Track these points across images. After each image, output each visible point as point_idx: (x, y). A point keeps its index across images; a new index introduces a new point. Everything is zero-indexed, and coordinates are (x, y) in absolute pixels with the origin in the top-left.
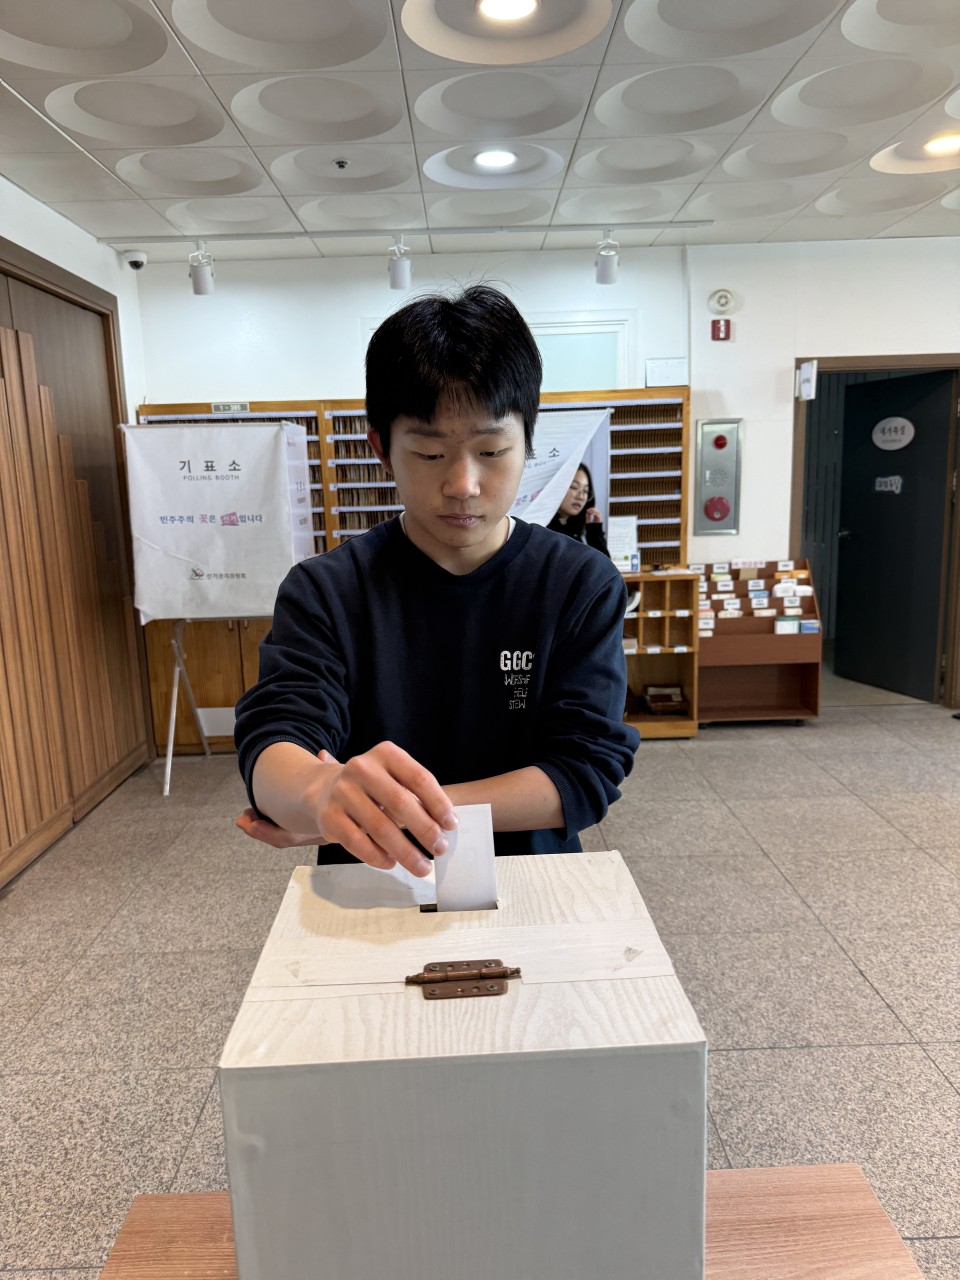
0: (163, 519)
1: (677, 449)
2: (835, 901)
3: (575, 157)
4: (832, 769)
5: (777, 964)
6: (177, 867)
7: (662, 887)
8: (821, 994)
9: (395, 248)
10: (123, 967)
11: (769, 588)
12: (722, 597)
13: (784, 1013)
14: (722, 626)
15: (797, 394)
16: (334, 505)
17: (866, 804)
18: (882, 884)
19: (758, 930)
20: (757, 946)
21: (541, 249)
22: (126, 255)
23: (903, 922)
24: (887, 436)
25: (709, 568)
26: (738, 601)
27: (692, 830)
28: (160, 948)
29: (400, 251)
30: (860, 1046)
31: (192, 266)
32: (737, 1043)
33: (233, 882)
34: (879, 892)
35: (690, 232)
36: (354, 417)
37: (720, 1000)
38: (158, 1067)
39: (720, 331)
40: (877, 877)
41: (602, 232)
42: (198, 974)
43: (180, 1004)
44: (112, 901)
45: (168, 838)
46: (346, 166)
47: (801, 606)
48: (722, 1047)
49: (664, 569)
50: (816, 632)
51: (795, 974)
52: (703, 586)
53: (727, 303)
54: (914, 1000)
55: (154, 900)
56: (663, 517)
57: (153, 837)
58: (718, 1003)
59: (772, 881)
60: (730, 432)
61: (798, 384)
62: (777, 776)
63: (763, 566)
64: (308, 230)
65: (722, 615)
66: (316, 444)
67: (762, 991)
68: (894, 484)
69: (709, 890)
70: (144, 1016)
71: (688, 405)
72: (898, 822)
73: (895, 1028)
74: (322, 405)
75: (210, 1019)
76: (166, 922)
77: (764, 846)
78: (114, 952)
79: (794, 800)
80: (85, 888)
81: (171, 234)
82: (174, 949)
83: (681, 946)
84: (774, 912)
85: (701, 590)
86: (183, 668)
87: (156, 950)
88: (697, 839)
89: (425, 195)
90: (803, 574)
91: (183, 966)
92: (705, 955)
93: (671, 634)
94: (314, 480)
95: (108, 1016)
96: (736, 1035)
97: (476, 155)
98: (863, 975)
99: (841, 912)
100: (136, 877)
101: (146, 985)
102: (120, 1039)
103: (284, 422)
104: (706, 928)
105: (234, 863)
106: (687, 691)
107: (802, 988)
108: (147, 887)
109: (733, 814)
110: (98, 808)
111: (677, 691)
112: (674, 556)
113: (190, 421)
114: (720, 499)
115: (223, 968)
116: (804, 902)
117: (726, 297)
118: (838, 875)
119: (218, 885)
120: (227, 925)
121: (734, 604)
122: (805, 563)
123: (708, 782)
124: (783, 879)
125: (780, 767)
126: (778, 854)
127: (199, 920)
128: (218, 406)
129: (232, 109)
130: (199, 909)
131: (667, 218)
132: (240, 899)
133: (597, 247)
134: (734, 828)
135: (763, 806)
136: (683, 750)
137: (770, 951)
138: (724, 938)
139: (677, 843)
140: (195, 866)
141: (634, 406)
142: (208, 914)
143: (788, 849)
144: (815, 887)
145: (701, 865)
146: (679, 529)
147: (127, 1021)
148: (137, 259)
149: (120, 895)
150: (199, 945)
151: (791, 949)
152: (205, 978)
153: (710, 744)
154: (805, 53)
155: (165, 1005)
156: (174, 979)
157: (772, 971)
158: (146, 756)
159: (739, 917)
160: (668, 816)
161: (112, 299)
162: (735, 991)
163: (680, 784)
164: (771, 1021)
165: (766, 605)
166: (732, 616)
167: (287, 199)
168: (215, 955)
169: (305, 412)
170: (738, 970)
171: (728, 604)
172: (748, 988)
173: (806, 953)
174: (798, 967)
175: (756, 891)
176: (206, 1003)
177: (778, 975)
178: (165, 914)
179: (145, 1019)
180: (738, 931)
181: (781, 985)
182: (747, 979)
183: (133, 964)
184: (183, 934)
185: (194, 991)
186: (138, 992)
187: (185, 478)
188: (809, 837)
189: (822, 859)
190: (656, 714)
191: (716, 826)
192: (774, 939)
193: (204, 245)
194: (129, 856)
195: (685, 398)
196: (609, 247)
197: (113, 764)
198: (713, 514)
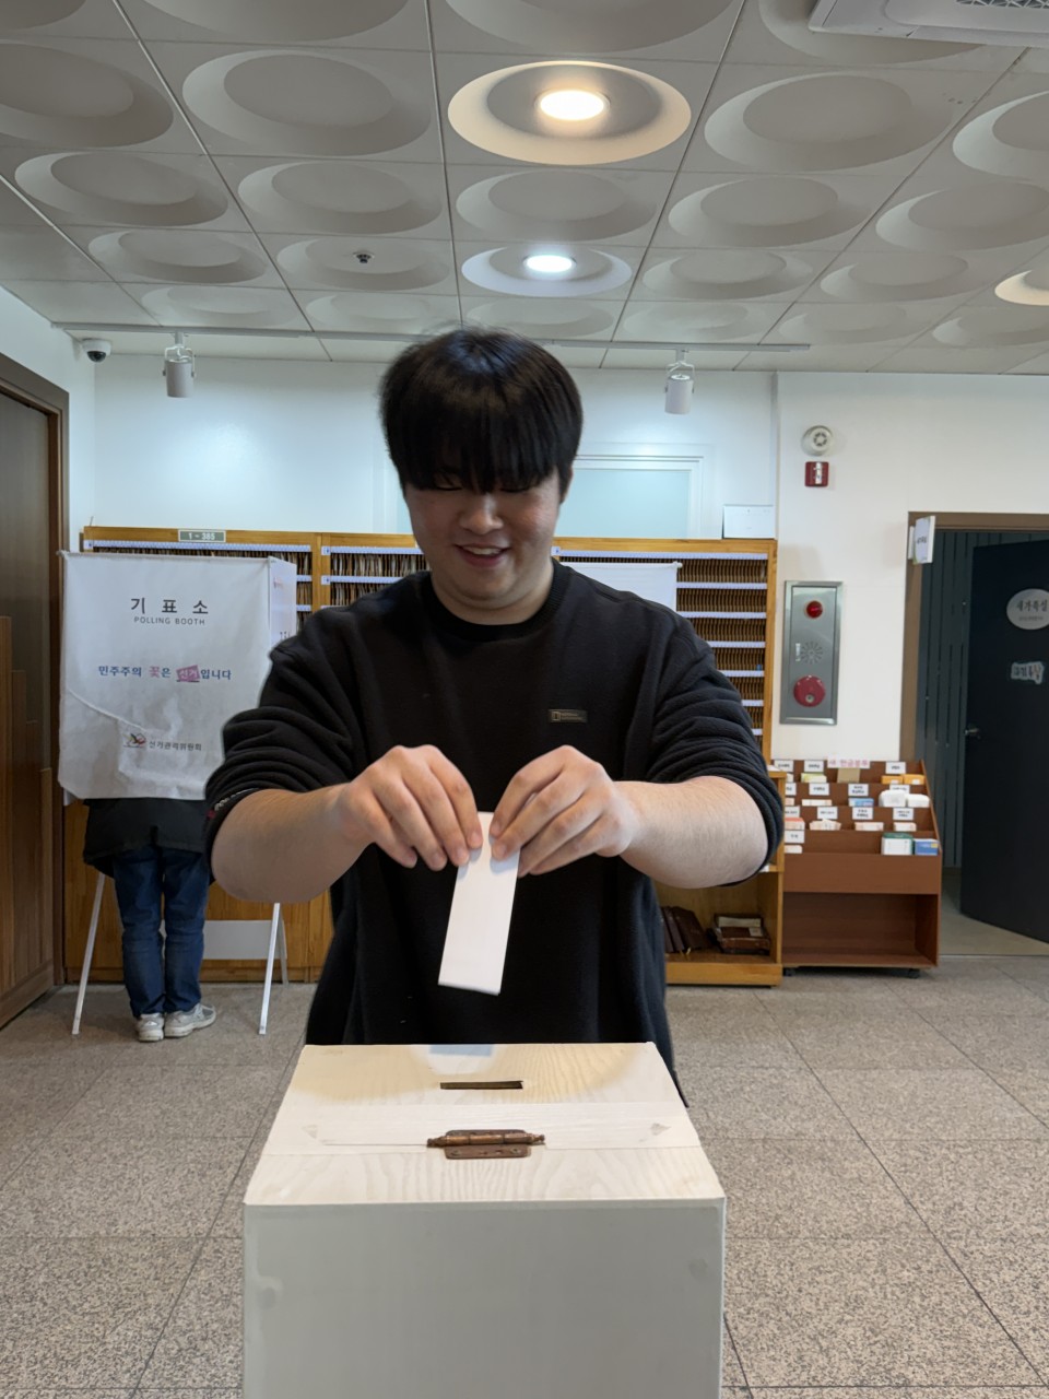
0: (102, 669)
1: (761, 615)
2: (949, 1203)
3: (643, 268)
4: (953, 1034)
5: (870, 1279)
6: (88, 1127)
8: (925, 1320)
10: (12, 1255)
11: (875, 795)
12: (814, 803)
13: (876, 1342)
14: (814, 840)
15: (910, 557)
17: (994, 1080)
18: (1009, 1183)
19: (847, 1236)
20: (845, 1256)
21: (600, 367)
22: (87, 343)
23: (1034, 1233)
24: (1025, 612)
25: (799, 766)
26: (835, 809)
27: (769, 1106)
28: (61, 1232)
30: (972, 1387)
31: (167, 362)
32: (814, 1378)
33: (161, 1150)
34: (1006, 1193)
35: (782, 358)
36: (358, 555)
37: (794, 1323)
38: (53, 1386)
39: (815, 476)
40: (1004, 1174)
41: (674, 352)
42: (112, 1267)
43: (86, 1306)
45: (76, 1089)
46: (369, 261)
47: (914, 821)
48: (795, 1383)
50: (934, 854)
51: (893, 1293)
52: (790, 788)
53: (825, 442)
54: (1043, 1332)
55: (55, 1170)
57: (57, 1088)
58: (792, 1327)
59: (870, 1173)
60: (825, 597)
61: (912, 544)
62: (882, 1041)
63: (867, 767)
64: (315, 328)
65: (814, 826)
66: (309, 584)
67: (849, 1314)
68: (1033, 672)
69: (788, 1183)
70: (37, 1319)
71: (775, 562)
72: (1034, 1105)
73: (1017, 1366)
74: (319, 538)
75: (124, 1326)
76: (70, 1198)
77: (859, 1130)
79: (902, 1071)
81: (145, 323)
82: (81, 1234)
84: (869, 1215)
85: (788, 793)
87: (56, 1234)
88: (775, 1118)
89: (462, 299)
90: (918, 780)
91: (92, 1256)
92: (778, 1266)
96: (813, 1368)
97: (526, 258)
98: (981, 1298)
99: (955, 1217)
100: (32, 1139)
101: (41, 1280)
103: (271, 558)
104: (781, 1232)
105: (164, 1126)
106: (768, 923)
107: (901, 1311)
108: (48, 1153)
109: (824, 1088)
111: (756, 922)
113: (148, 551)
114: (814, 679)
115: (145, 1260)
116: (908, 1202)
117: (824, 435)
118: (955, 1169)
119: (141, 1153)
120: (152, 1206)
121: (830, 813)
122: (920, 765)
123: (792, 1044)
124: (884, 1173)
125: (887, 1030)
126: (878, 1140)
127: (114, 1197)
128: (188, 533)
129: (239, 192)
130: (115, 1183)
131: (755, 339)
132: (170, 1173)
133: (670, 369)
134: (824, 1105)
135: (862, 1078)
136: (761, 1002)
137: (862, 1263)
138: (803, 1245)
139: (750, 1124)
140: (111, 1128)
141: (708, 560)
142: (126, 1190)
143: (892, 1135)
144: (923, 1184)
145: (779, 1151)
146: (762, 714)
147: (13, 1325)
148: (99, 350)
149: (10, 1161)
150: (114, 1229)
151: (889, 1261)
152: (120, 1273)
153: (798, 995)
154: (913, 173)
155: (66, 1305)
156: (79, 1272)
157: (863, 1288)
158: (51, 980)
159: (824, 1218)
160: (738, 1087)
161: (64, 396)
162: (814, 1312)
163: (756, 1046)
164: (859, 1352)
165: (870, 817)
166: (828, 829)
167: (293, 292)
168: (134, 1243)
169: (296, 546)
170: (819, 1286)
171: (823, 813)
172: (831, 1309)
173: (908, 1268)
174: (897, 1285)
175: (847, 1186)
176: (120, 1305)
177: (871, 1294)
178: (70, 1188)
179: (38, 1323)
180: (823, 1236)
181: (874, 1307)
182: (831, 1297)
183: (25, 1251)
184: (93, 1214)
185: (104, 1289)
186: (30, 1288)
187: (136, 619)
188: (919, 1121)
189: (935, 1149)
190: (729, 953)
191: (800, 1102)
192: (867, 1248)
193: (185, 339)
194: (23, 1112)
195: (771, 554)
196: (682, 370)
197: (9, 989)
198: (804, 698)
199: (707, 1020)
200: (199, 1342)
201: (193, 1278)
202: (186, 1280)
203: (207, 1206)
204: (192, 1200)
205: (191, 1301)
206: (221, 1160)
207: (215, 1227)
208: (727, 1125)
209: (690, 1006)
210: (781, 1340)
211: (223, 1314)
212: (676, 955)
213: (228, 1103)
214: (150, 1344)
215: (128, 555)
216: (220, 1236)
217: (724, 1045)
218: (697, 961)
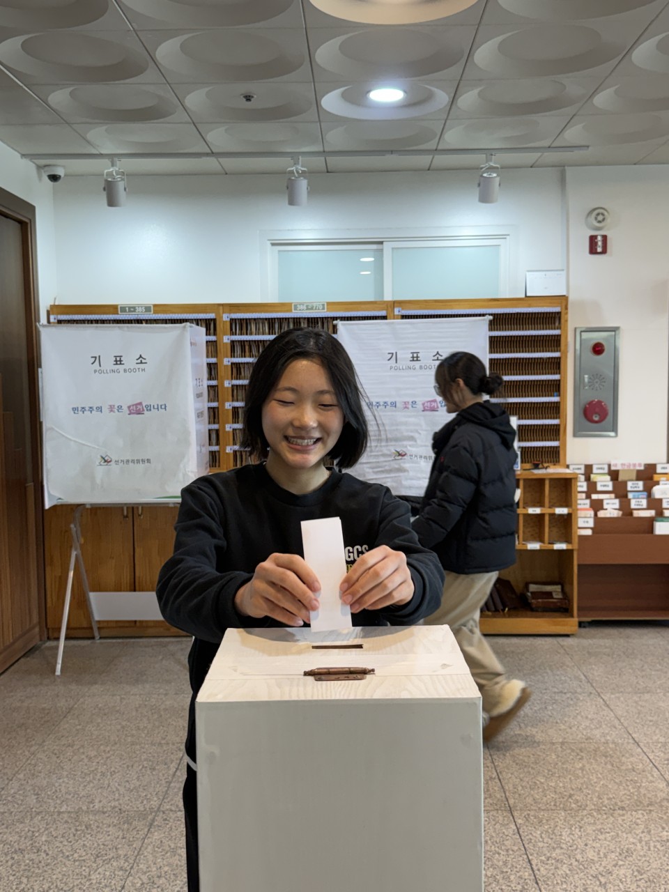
0: (75, 410)
1: (556, 355)
3: (457, 95)
5: (638, 837)
6: (70, 738)
9: (294, 168)
10: (22, 823)
11: (648, 490)
12: (601, 496)
13: (640, 879)
14: (601, 525)
16: (228, 401)
19: (623, 808)
20: (620, 821)
21: (429, 170)
22: (46, 169)
25: (589, 469)
26: (617, 501)
27: (566, 719)
28: (56, 807)
29: (298, 172)
31: (106, 181)
33: (123, 753)
35: (568, 156)
36: (250, 319)
37: (581, 867)
39: (597, 246)
41: (485, 155)
42: (92, 830)
43: (76, 855)
44: (9, 767)
45: (60, 713)
46: (252, 99)
49: (543, 468)
51: (655, 847)
52: (582, 486)
53: (604, 220)
55: (49, 767)
56: (542, 418)
57: (46, 712)
58: (580, 869)
59: (641, 765)
60: (606, 339)
62: (653, 673)
63: (642, 468)
64: (214, 151)
65: (601, 514)
66: (214, 342)
67: (622, 860)
69: (579, 773)
70: (43, 864)
71: (567, 313)
74: (221, 308)
75: (103, 868)
76: (60, 785)
77: (634, 735)
78: (12, 810)
81: (90, 153)
82: (69, 809)
83: (547, 820)
84: (640, 793)
85: (579, 489)
86: (80, 552)
87: (52, 809)
88: (570, 728)
89: (322, 124)
91: (77, 824)
92: (571, 829)
93: (550, 531)
94: (210, 378)
95: (10, 863)
97: (369, 91)
100: (31, 746)
101: (44, 839)
102: (21, 883)
103: (185, 323)
104: (573, 806)
105: (124, 737)
106: (567, 589)
107: (660, 858)
108: (43, 756)
109: (608, 706)
111: (558, 588)
112: (554, 455)
113: (97, 321)
114: (600, 402)
115: (115, 825)
117: (603, 214)
119: (108, 755)
120: (118, 790)
121: (613, 504)
123: (585, 676)
124: (651, 765)
125: (658, 665)
126: (648, 743)
127: (92, 785)
128: (125, 307)
129: (157, 56)
130: (91, 775)
131: (546, 143)
132: (130, 768)
133: (482, 168)
134: (607, 718)
135: (637, 699)
136: (562, 646)
137: (632, 826)
138: (589, 814)
139: (551, 730)
140: (87, 738)
141: (513, 314)
142: (99, 780)
143: (658, 739)
145: (573, 750)
146: (559, 430)
147: (27, 867)
148: (56, 173)
149: (17, 761)
150: (92, 806)
151: (653, 825)
152: (98, 834)
153: (590, 641)
154: (657, 16)
155: (61, 855)
156: (69, 834)
157: (633, 843)
158: (38, 637)
159: (605, 796)
160: (543, 706)
161: (31, 209)
162: (596, 859)
163: (557, 678)
164: (628, 886)
165: (645, 506)
166: (612, 516)
167: (197, 125)
168: (107, 815)
169: (205, 315)
170: (600, 842)
171: (608, 504)
172: (609, 857)
174: (658, 841)
175: (623, 775)
176: (99, 855)
177: (639, 847)
178: (60, 779)
179: (43, 867)
180: (604, 808)
181: (640, 856)
182: (609, 849)
183: (31, 820)
184: (77, 796)
185: (88, 845)
186: (36, 844)
187: (95, 371)
190: (537, 611)
191: (589, 716)
192: (637, 816)
193: (118, 162)
194: (23, 728)
195: (564, 307)
196: (491, 169)
197: (8, 643)
198: (592, 416)
199: (520, 660)
200: (156, 879)
201: (149, 838)
202: (144, 839)
203: (157, 790)
204: (146, 786)
205: (149, 853)
206: (166, 759)
207: (163, 803)
209: (508, 650)
210: (571, 878)
211: (171, 861)
212: (497, 613)
213: (170, 720)
214: (122, 880)
215: (83, 325)
216: (167, 810)
218: (512, 617)
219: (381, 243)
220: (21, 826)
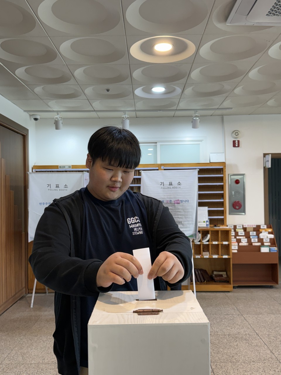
0: (40, 204)
1: (222, 184)
3: (184, 89)
5: (261, 374)
6: (36, 333)
7: (218, 345)
9: (124, 116)
10: (16, 368)
11: (258, 235)
12: (240, 237)
14: (240, 248)
15: (264, 166)
19: (254, 362)
20: (253, 367)
21: (173, 117)
22: (33, 116)
25: (235, 227)
26: (246, 239)
27: (230, 325)
28: (30, 362)
29: (126, 118)
31: (55, 120)
35: (224, 112)
39: (236, 144)
41: (194, 112)
42: (44, 371)
44: (12, 345)
45: (32, 323)
46: (109, 91)
47: (270, 242)
49: (218, 226)
50: (276, 252)
52: (233, 233)
53: (238, 135)
55: (27, 345)
56: (217, 208)
57: (27, 322)
59: (260, 344)
60: (241, 178)
61: (265, 163)
62: (262, 306)
63: (255, 227)
64: (95, 110)
65: (240, 244)
69: (236, 347)
71: (225, 169)
76: (32, 352)
77: (256, 331)
78: (12, 363)
79: (269, 315)
80: (2, 340)
81: (49, 110)
82: (35, 362)
83: (224, 367)
84: (260, 355)
85: (232, 235)
87: (28, 362)
88: (232, 329)
89: (135, 100)
90: (270, 230)
91: (38, 368)
92: (234, 370)
93: (221, 251)
97: (152, 88)
100: (21, 336)
103: (84, 172)
104: (234, 360)
106: (228, 273)
108: (25, 340)
109: (246, 320)
110: (7, 311)
111: (225, 273)
112: (222, 222)
113: (50, 171)
114: (238, 202)
115: (53, 369)
116: (271, 352)
117: (238, 133)
119: (51, 340)
121: (245, 240)
122: (271, 226)
123: (236, 308)
124: (264, 343)
125: (264, 303)
126: (262, 334)
127: (44, 352)
128: (61, 166)
129: (75, 74)
130: (44, 348)
131: (217, 107)
133: (193, 116)
134: (246, 325)
135: (257, 317)
136: (227, 296)
137: (258, 369)
138: (241, 364)
139: (224, 330)
140: (43, 333)
141: (206, 169)
142: (47, 350)
143: (266, 333)
144: (276, 347)
145: (233, 338)
146: (223, 212)
148: (37, 118)
149: (15, 343)
150: (44, 361)
151: (266, 369)
153: (238, 294)
154: (258, 60)
158: (24, 293)
159: (247, 356)
160: (221, 320)
161: (27, 130)
163: (226, 308)
165: (257, 241)
166: (244, 245)
167: (89, 100)
168: (50, 365)
171: (243, 240)
173: (272, 370)
175: (253, 347)
178: (32, 350)
180: (246, 362)
183: (20, 367)
184: (38, 357)
187: (49, 190)
188: (274, 329)
189: (279, 336)
190: (217, 282)
191: (239, 324)
192: (260, 365)
193: (60, 114)
194: (18, 329)
195: (224, 166)
196: (196, 116)
197: (13, 295)
198: (236, 207)
199: (211, 301)
208: (218, 331)
209: (206, 297)
212: (202, 283)
215: (45, 173)
217: (216, 308)
218: (207, 285)
219: (156, 143)
220: (16, 369)
